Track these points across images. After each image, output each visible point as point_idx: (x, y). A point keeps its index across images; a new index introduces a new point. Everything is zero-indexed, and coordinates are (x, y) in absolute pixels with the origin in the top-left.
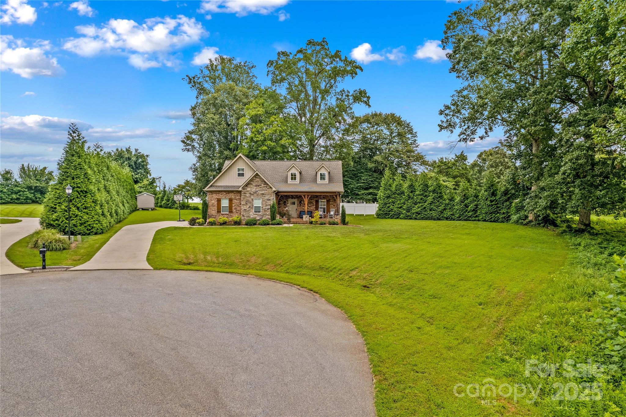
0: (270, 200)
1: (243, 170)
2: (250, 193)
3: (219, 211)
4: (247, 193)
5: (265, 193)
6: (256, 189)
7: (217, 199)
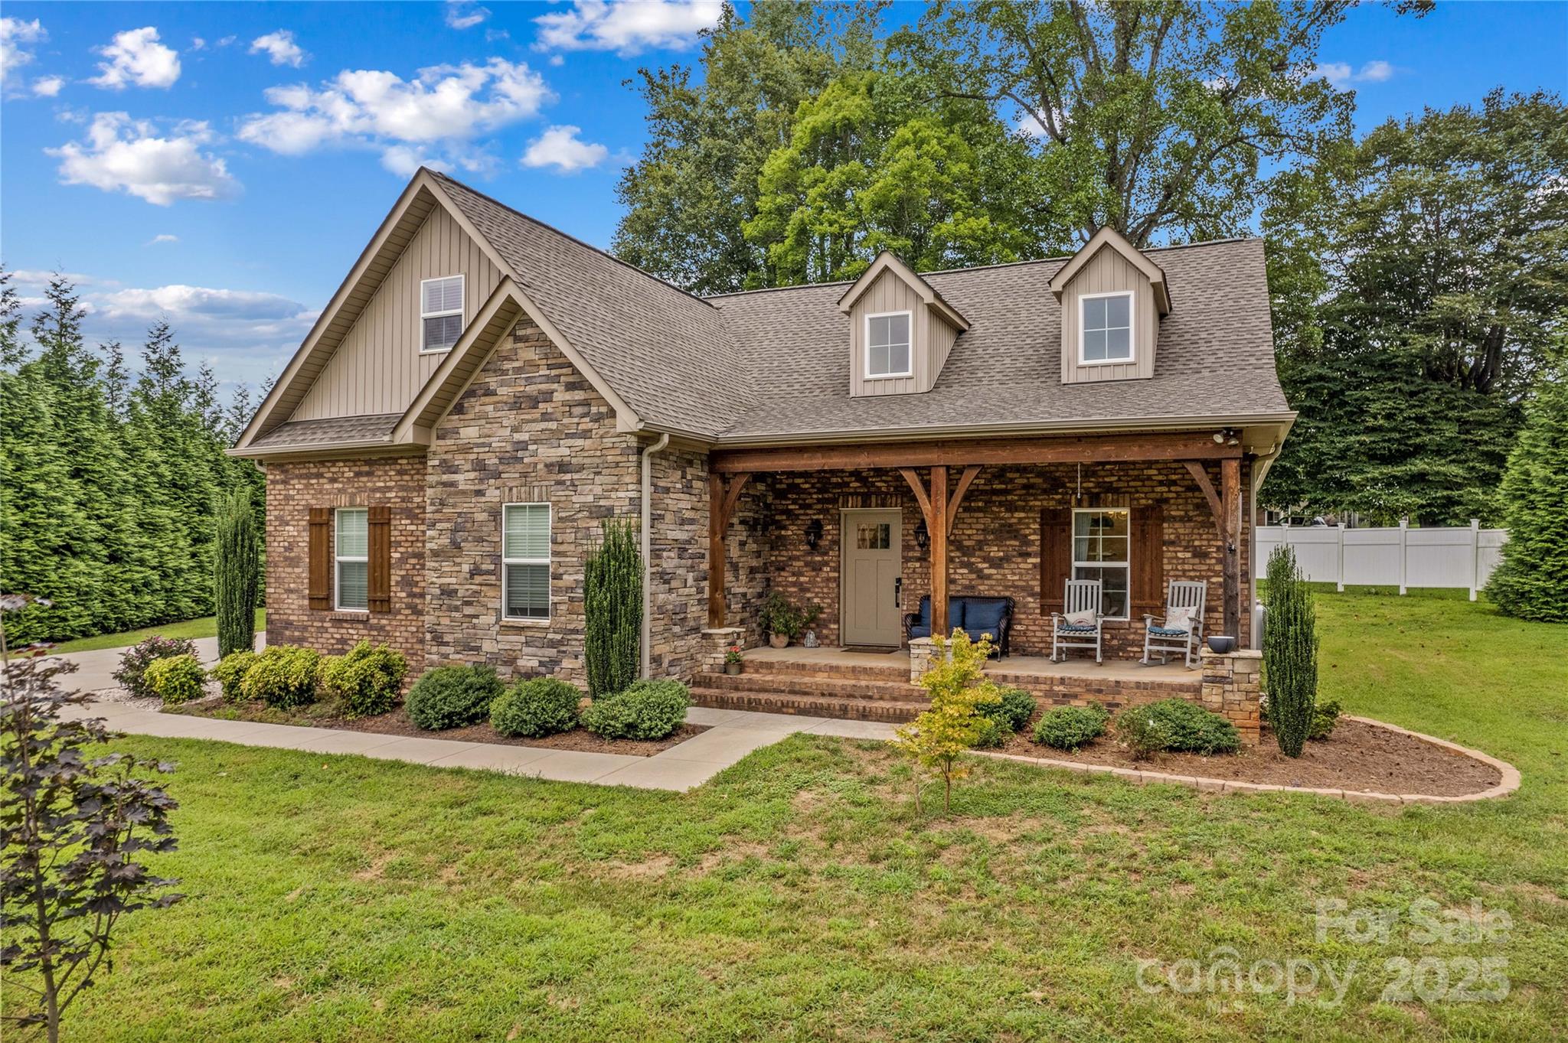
2: (480, 466)
3: (322, 600)
4: (459, 460)
5: (574, 461)
6: (515, 429)
7: (312, 511)
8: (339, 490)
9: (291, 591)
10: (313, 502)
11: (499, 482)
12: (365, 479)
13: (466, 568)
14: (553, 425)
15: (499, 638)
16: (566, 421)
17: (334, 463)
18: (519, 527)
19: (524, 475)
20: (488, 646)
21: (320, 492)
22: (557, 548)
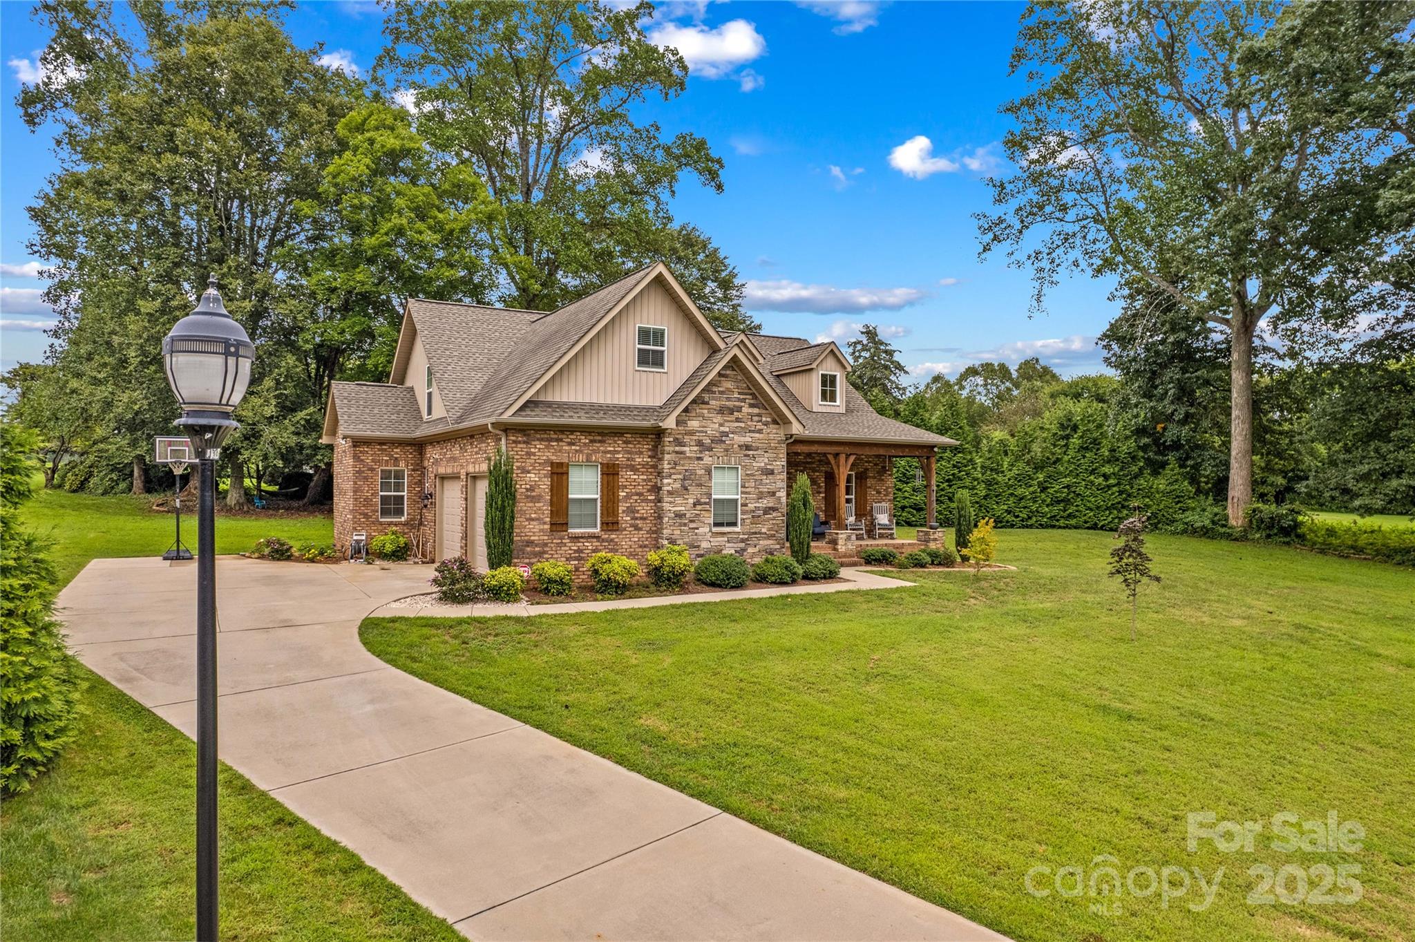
0: (772, 472)
1: (658, 336)
2: (700, 443)
3: (559, 522)
4: (687, 439)
5: (753, 445)
6: (721, 425)
7: (552, 464)
8: (576, 451)
9: (533, 520)
10: (554, 458)
11: (711, 453)
12: (598, 445)
13: (691, 501)
14: (742, 425)
15: (711, 540)
16: (749, 423)
17: (572, 432)
18: (717, 477)
19: (727, 450)
20: (704, 545)
21: (560, 451)
22: (744, 490)
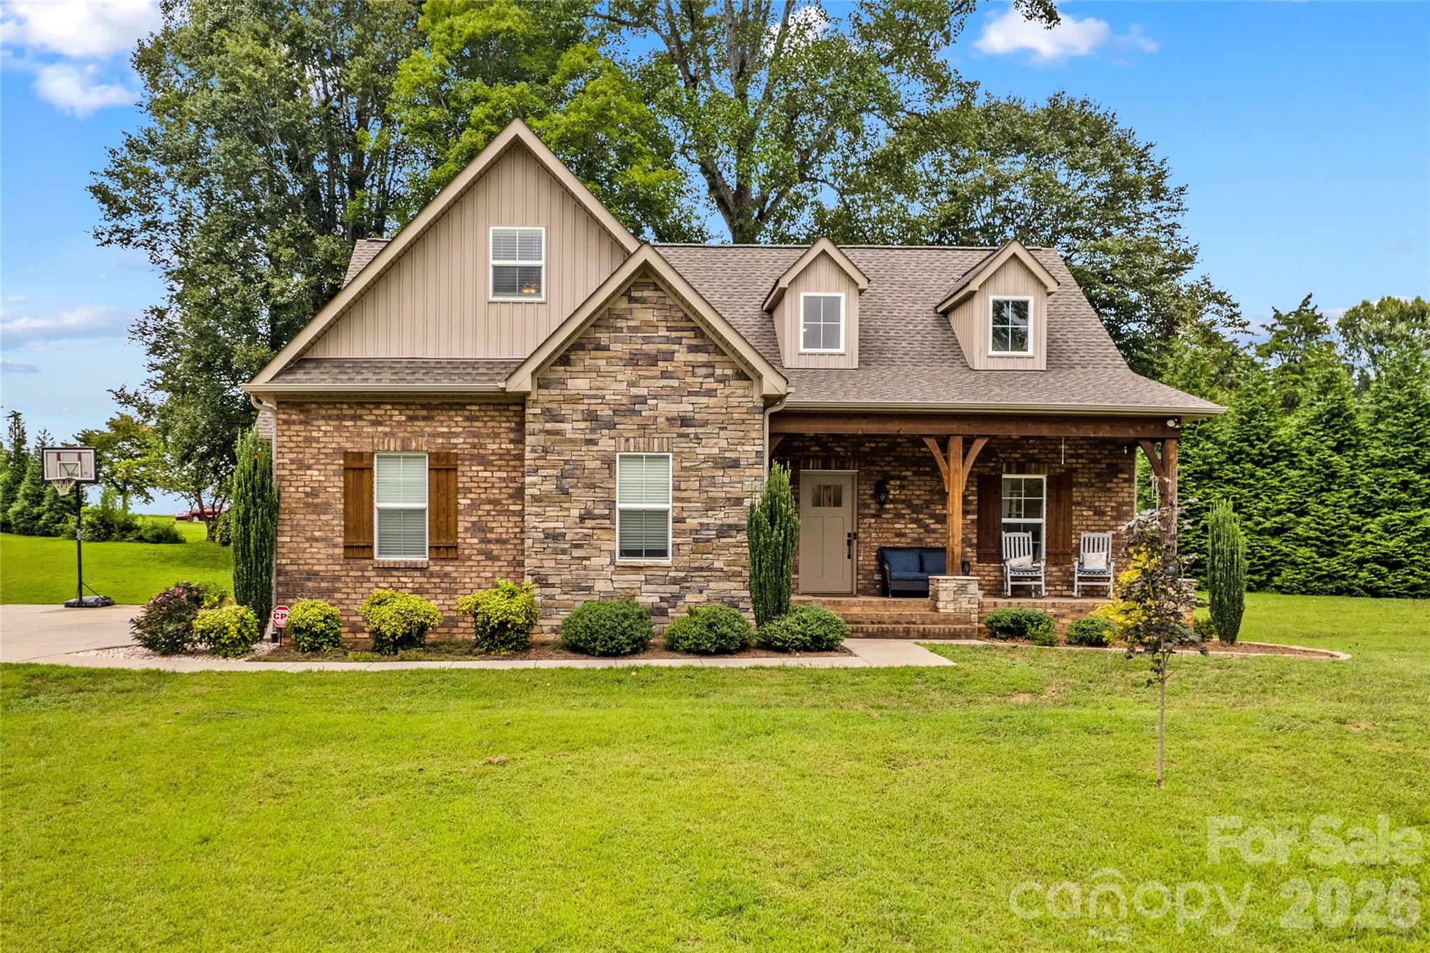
0: (735, 464)
2: (591, 416)
3: (356, 547)
4: (566, 410)
5: (697, 416)
6: (632, 384)
7: (346, 455)
8: (386, 434)
9: (317, 540)
10: (348, 445)
11: (613, 432)
12: (422, 424)
13: (575, 513)
14: (675, 383)
15: (614, 577)
16: (688, 380)
17: (378, 405)
18: (626, 474)
19: (643, 426)
20: (600, 586)
21: (358, 435)
22: (678, 494)
